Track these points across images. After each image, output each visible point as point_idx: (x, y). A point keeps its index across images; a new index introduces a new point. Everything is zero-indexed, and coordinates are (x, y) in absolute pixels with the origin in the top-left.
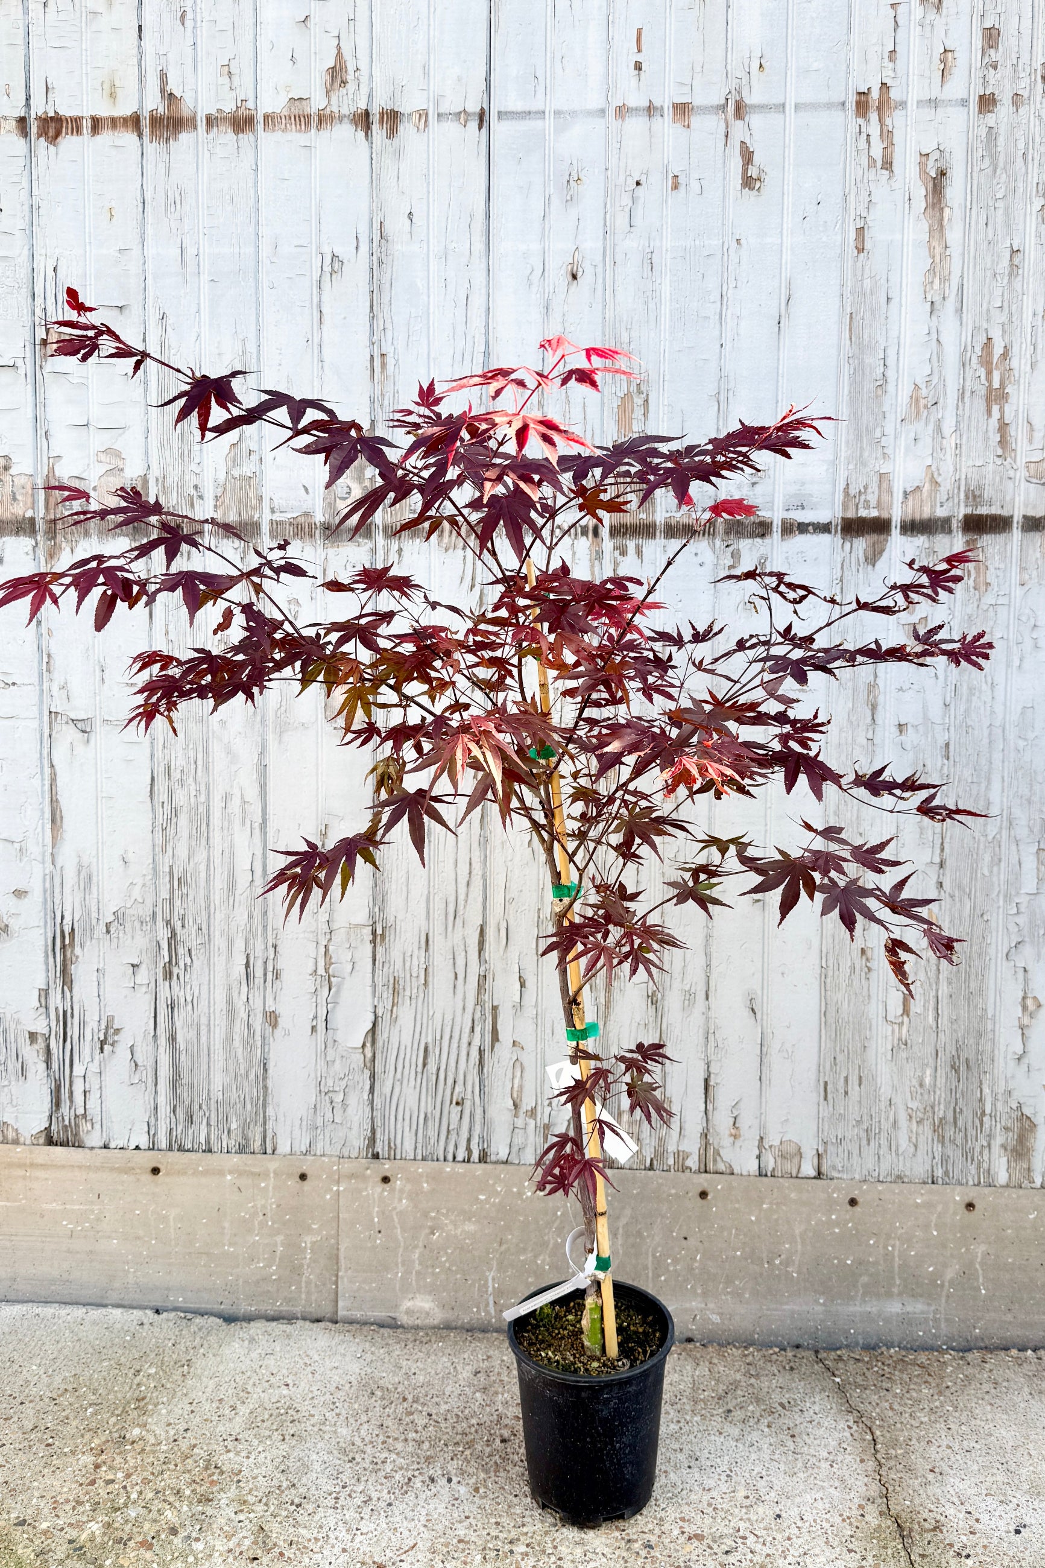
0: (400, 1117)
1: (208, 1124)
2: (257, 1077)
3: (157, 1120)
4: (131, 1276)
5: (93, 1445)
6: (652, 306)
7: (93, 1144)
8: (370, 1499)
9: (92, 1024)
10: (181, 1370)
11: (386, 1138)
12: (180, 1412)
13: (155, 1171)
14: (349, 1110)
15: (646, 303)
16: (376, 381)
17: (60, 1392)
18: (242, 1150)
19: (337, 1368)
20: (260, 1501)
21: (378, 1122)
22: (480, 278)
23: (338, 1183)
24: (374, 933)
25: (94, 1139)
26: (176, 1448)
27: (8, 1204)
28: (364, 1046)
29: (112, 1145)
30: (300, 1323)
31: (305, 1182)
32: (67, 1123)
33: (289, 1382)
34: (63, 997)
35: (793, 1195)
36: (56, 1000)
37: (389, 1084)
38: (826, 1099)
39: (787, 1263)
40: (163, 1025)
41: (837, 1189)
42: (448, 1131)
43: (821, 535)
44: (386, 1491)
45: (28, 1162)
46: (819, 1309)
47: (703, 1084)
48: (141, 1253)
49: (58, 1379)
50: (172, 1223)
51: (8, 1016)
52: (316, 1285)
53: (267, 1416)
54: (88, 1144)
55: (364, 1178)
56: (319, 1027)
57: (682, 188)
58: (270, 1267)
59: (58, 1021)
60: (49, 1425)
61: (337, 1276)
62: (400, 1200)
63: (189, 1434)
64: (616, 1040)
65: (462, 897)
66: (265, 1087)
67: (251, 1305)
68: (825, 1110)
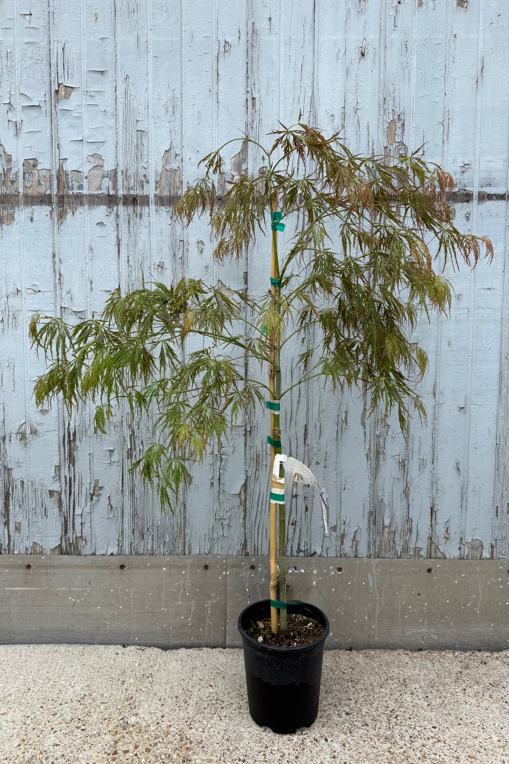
0: (260, 533)
1: (153, 540)
2: (180, 511)
3: (123, 538)
4: (108, 627)
5: (110, 729)
6: (406, 71)
7: (86, 553)
8: (284, 755)
9: (86, 485)
10: (148, 680)
11: (253, 544)
12: (156, 705)
13: (122, 567)
14: (232, 529)
15: (403, 70)
16: (249, 113)
17: (81, 697)
18: (171, 554)
19: (235, 674)
20: (220, 760)
21: (248, 536)
22: (309, 55)
23: (226, 570)
24: (246, 430)
25: (87, 550)
26: (159, 728)
27: (37, 589)
28: (240, 493)
29: (98, 553)
30: (205, 649)
31: (208, 570)
32: (71, 541)
33: (212, 684)
34: (69, 470)
35: (478, 569)
36: (65, 471)
37: (254, 514)
38: (497, 515)
39: (473, 605)
40: (127, 484)
41: (502, 564)
42: (288, 539)
43: (500, 201)
44: (292, 749)
45: (49, 564)
46: (491, 629)
47: (430, 510)
48: (114, 613)
49: (78, 688)
50: (132, 596)
51: (37, 482)
52: (213, 628)
53: (206, 706)
54: (83, 553)
55: (241, 567)
56: (215, 484)
57: (424, 6)
58: (188, 619)
59: (66, 483)
60: (80, 717)
61: (225, 622)
62: (261, 578)
63: (165, 719)
64: (381, 488)
65: (295, 409)
66: (185, 518)
67: (177, 640)
68: (497, 523)
